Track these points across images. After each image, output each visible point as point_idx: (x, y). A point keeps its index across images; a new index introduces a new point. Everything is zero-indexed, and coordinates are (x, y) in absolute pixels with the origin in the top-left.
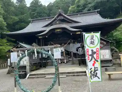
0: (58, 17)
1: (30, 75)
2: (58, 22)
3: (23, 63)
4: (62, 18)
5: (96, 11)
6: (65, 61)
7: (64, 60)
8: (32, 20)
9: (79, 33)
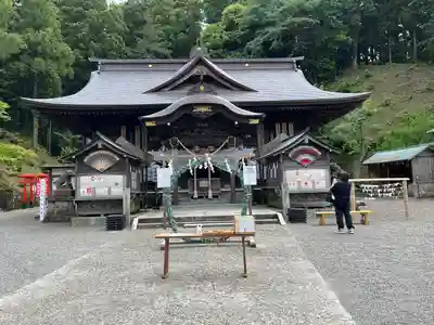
0: (192, 67)
1: (140, 221)
2: (202, 88)
3: (109, 191)
4: (205, 72)
5: (294, 60)
6: (210, 192)
7: (207, 189)
8: (100, 61)
9: (257, 121)
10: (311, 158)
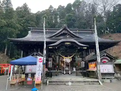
1: (49, 82)
8: (32, 28)
9: (86, 48)
10: (107, 61)
